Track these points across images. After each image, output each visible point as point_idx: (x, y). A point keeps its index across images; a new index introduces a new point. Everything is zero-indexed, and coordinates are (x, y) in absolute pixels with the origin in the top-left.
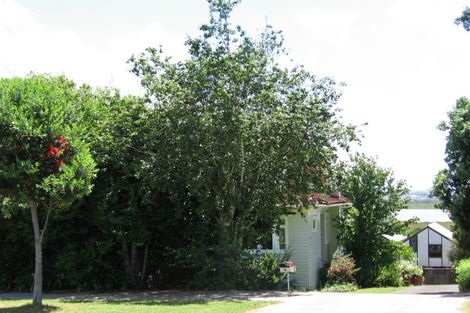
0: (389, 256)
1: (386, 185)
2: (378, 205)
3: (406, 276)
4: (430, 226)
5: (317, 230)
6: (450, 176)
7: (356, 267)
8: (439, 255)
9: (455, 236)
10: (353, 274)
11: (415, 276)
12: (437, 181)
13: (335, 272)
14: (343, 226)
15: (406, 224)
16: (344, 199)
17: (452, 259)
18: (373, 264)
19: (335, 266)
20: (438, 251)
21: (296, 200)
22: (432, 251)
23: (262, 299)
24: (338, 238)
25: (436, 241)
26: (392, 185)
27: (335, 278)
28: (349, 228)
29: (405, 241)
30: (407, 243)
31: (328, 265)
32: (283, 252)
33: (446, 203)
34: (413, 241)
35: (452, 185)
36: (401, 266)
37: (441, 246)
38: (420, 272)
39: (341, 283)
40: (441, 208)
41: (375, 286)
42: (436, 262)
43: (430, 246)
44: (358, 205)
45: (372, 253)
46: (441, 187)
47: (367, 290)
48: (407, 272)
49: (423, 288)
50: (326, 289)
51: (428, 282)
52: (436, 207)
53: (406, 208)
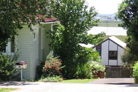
0: (84, 58)
1: (83, 10)
2: (77, 23)
3: (94, 72)
4: (110, 38)
5: (36, 39)
6: (130, 5)
7: (62, 66)
8: (115, 58)
9: (128, 46)
10: (60, 70)
11: (100, 72)
12: (121, 8)
13: (48, 68)
14: (53, 37)
15: (97, 37)
16: (55, 19)
17: (124, 61)
18: (73, 63)
19: (48, 65)
20: (115, 55)
21: (27, 19)
22: (110, 55)
23: (5, 87)
24: (50, 45)
25: (113, 48)
26: (86, 10)
27: (48, 73)
28: (58, 38)
29: (93, 48)
30: (94, 50)
31: (43, 64)
32: (13, 54)
33: (126, 23)
34: (99, 48)
35: (130, 11)
36: (91, 65)
37: (117, 52)
38: (103, 69)
39: (51, 76)
40: (123, 27)
41: (74, 78)
42: (113, 62)
43: (110, 52)
44: (64, 23)
45: (72, 56)
46: (123, 12)
47: (69, 80)
48: (95, 69)
49: (105, 80)
50: (41, 80)
51: (108, 77)
52: (119, 26)
53: (96, 25)
